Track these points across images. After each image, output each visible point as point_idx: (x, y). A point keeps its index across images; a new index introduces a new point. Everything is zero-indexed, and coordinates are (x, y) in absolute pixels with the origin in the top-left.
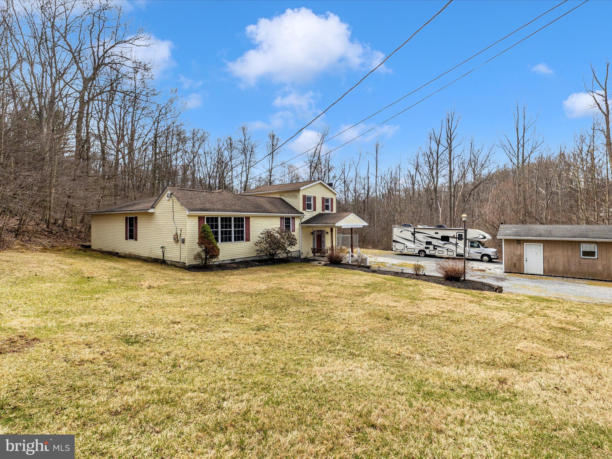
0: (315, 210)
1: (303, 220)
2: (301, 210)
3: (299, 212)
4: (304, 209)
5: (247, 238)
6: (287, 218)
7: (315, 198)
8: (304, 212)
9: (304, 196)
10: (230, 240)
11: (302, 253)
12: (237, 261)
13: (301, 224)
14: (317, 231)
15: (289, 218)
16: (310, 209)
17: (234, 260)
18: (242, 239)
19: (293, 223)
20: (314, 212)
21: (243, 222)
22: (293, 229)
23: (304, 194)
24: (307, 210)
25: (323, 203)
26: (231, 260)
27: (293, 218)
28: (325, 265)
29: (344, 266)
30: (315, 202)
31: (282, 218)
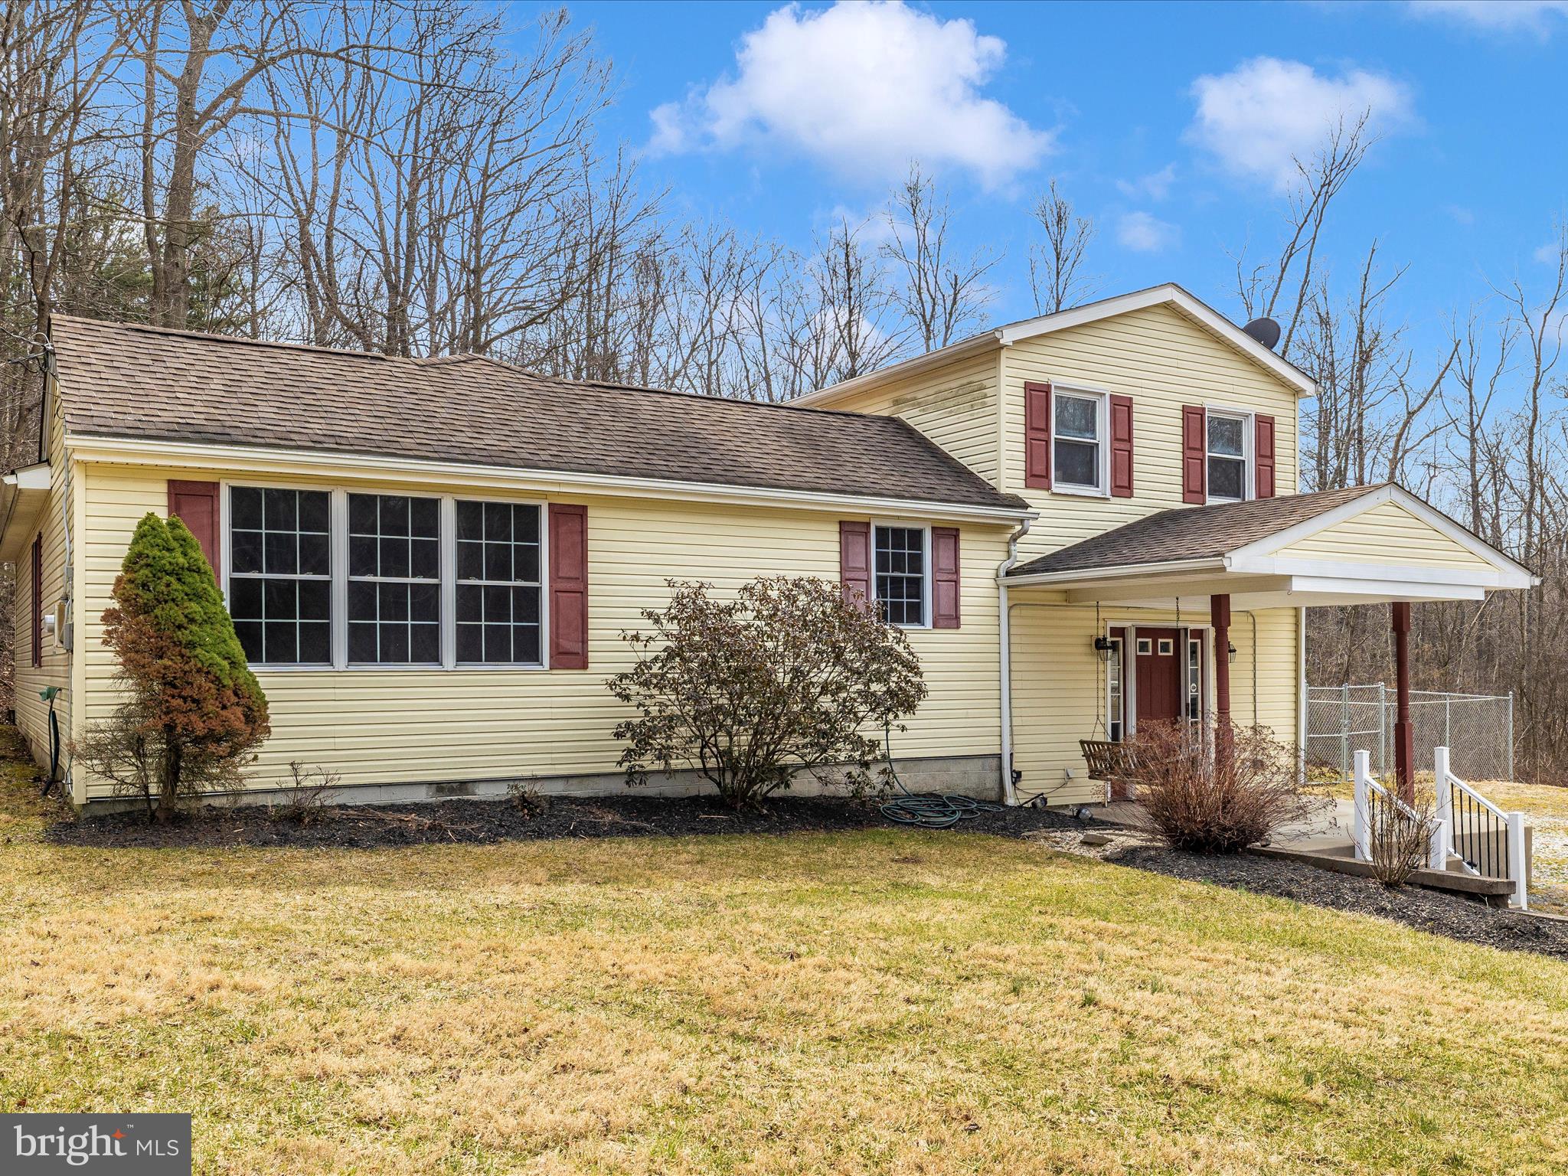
0: (1123, 487)
1: (1027, 551)
2: (1009, 478)
3: (990, 496)
4: (1036, 478)
5: (567, 645)
6: (898, 533)
7: (1123, 408)
8: (1032, 496)
9: (1037, 395)
10: (428, 651)
11: (1017, 776)
12: (483, 793)
13: (1008, 574)
14: (1141, 632)
15: (916, 536)
16: (1090, 479)
17: (463, 785)
18: (529, 652)
19: (946, 563)
20: (1119, 505)
21: (535, 536)
22: (946, 609)
23: (1039, 378)
24: (1057, 487)
25: (1191, 446)
26: (439, 787)
27: (948, 534)
28: (1127, 858)
29: (1266, 869)
30: (1123, 438)
31: (850, 529)
